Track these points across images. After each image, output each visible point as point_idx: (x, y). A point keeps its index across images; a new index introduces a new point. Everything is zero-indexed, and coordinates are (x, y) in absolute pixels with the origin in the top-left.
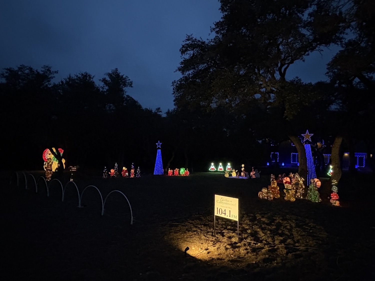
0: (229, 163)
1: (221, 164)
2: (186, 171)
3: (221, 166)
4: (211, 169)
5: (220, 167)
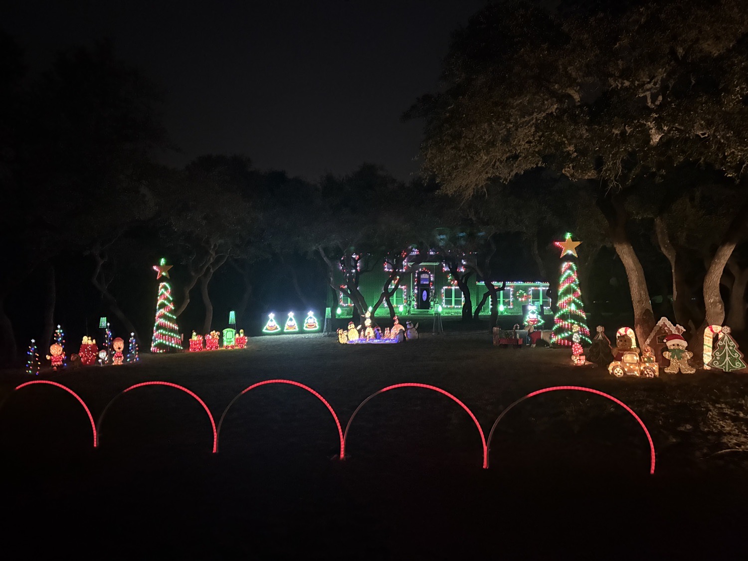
0: (311, 311)
1: (291, 314)
2: (237, 335)
3: (291, 320)
4: (267, 329)
5: (288, 323)
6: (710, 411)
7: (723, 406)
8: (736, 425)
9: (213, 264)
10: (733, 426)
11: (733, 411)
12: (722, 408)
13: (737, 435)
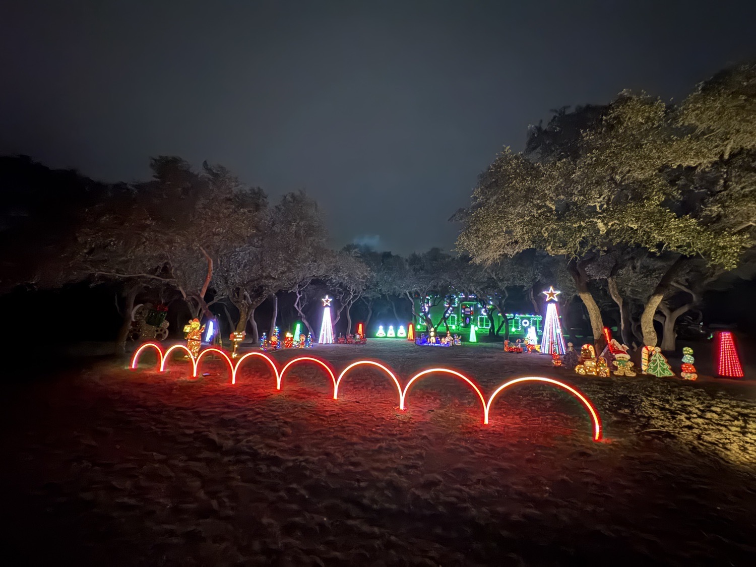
0: (401, 326)
1: (391, 327)
3: (391, 330)
4: (378, 334)
5: (390, 332)
6: (644, 401)
7: (654, 399)
8: (662, 413)
9: (353, 299)
10: (660, 413)
11: (661, 403)
12: (653, 401)
13: (663, 420)
